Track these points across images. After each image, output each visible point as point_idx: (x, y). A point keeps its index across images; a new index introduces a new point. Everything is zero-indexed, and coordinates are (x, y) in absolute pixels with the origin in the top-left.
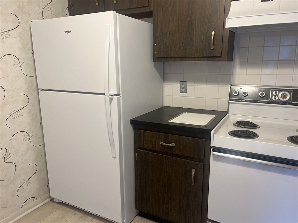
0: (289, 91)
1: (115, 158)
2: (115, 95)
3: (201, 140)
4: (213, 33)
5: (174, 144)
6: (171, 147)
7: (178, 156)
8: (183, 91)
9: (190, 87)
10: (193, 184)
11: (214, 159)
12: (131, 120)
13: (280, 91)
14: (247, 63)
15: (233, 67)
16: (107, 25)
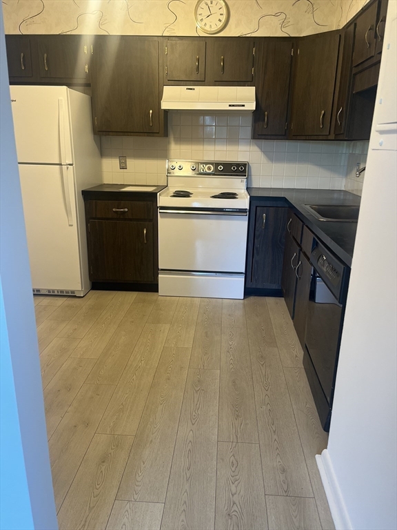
0: (212, 164)
1: (72, 225)
2: (70, 165)
3: (149, 203)
4: (151, 111)
5: (126, 210)
6: (124, 212)
7: (131, 220)
8: (123, 167)
9: (130, 162)
10: (145, 241)
11: (161, 217)
12: (82, 191)
13: (206, 164)
14: (181, 140)
15: (169, 143)
16: (60, 98)
